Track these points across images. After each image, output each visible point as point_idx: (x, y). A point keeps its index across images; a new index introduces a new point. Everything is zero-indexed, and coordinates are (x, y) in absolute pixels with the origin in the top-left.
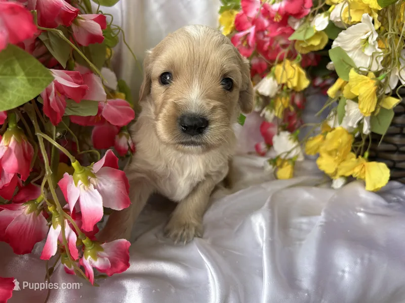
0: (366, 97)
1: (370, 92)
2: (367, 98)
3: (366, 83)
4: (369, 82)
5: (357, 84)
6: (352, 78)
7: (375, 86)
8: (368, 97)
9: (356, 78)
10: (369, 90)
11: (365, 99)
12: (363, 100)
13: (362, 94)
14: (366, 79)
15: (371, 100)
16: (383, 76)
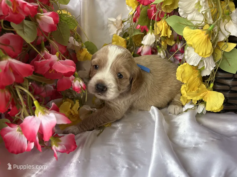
0: (200, 43)
2: (201, 45)
3: (197, 34)
6: (185, 34)
9: (189, 33)
10: (201, 39)
11: (199, 46)
12: (197, 47)
13: (195, 43)
14: (198, 32)
15: (205, 45)
16: (212, 26)
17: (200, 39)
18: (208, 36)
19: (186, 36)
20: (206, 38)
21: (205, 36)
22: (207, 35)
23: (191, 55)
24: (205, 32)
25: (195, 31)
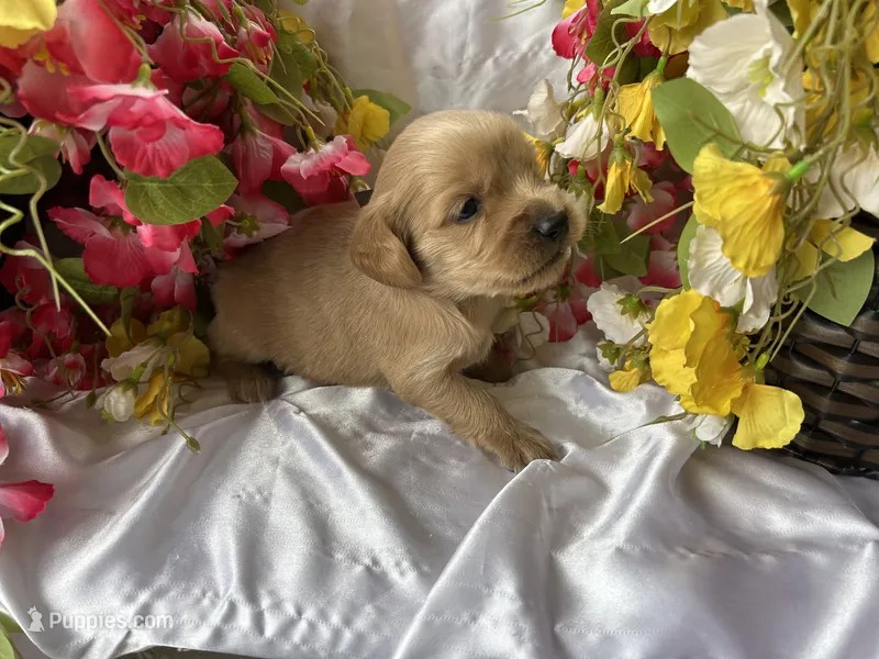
0: (747, 224)
1: (758, 211)
2: (748, 228)
3: (744, 187)
4: (756, 184)
5: (717, 190)
6: (702, 171)
7: (775, 194)
8: (754, 222)
9: (715, 172)
10: (755, 208)
11: (742, 231)
12: (733, 233)
13: (731, 216)
14: (748, 176)
15: (762, 234)
16: (800, 166)
17: (749, 206)
18: (779, 202)
19: (703, 182)
20: (769, 210)
21: (771, 199)
22: (777, 198)
23: (708, 256)
24: (775, 182)
25: (739, 170)
